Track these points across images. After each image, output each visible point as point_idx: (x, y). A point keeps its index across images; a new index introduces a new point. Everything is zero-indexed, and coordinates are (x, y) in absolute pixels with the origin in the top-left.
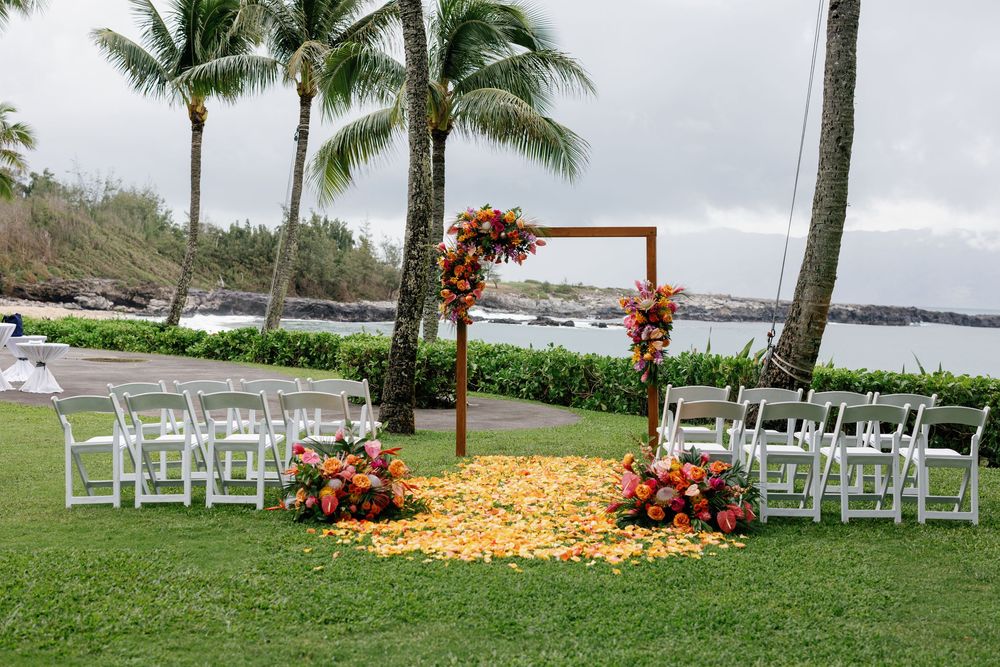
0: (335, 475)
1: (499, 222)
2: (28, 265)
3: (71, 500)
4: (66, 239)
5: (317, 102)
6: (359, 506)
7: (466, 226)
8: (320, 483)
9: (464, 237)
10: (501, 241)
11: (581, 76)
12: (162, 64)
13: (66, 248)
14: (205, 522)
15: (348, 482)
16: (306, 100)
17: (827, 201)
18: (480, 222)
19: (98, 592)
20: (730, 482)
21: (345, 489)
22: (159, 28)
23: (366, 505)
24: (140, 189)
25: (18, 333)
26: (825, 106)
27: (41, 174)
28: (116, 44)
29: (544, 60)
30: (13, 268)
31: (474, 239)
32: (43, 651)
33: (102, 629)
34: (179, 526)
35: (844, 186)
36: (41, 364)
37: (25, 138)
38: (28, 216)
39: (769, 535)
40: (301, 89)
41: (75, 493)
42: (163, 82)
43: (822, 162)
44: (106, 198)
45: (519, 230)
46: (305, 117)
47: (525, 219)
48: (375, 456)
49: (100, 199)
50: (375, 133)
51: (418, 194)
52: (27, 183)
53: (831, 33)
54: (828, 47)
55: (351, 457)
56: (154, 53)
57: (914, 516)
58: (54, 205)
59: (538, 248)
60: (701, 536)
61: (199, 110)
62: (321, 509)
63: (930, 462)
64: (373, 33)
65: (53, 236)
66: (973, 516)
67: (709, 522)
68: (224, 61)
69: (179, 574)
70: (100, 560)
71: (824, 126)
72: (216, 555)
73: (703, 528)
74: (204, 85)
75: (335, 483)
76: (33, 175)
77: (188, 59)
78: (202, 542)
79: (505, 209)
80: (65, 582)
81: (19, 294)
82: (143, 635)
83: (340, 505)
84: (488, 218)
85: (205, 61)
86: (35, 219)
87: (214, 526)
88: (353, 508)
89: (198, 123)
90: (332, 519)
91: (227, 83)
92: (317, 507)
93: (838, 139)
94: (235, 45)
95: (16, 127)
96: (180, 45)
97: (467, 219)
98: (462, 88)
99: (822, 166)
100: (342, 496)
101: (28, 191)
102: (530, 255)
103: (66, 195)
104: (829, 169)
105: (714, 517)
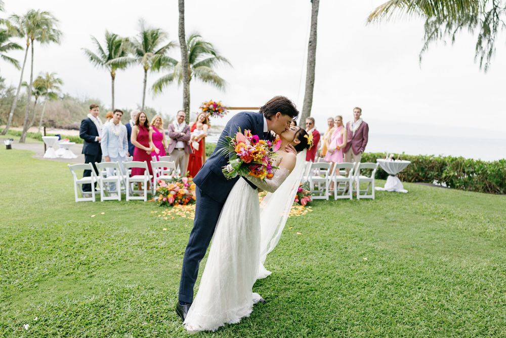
0: (173, 190)
1: (215, 105)
2: (63, 120)
3: (77, 200)
4: (74, 112)
5: (149, 71)
6: (181, 200)
7: (205, 106)
8: (167, 193)
9: (204, 110)
10: (216, 111)
11: (230, 64)
12: (102, 59)
13: (75, 115)
14: (127, 207)
15: (177, 192)
16: (146, 71)
17: (308, 100)
18: (209, 105)
19: (90, 242)
20: (304, 189)
21: (176, 194)
22: (100, 48)
23: (184, 200)
24: (95, 98)
25: (60, 139)
26: (307, 72)
27: (66, 94)
28: (89, 53)
29: (218, 58)
30: (59, 120)
31: (207, 110)
32: (68, 276)
33: (93, 263)
34: (118, 209)
35: (312, 96)
36: (67, 149)
37: (60, 82)
38: (63, 106)
39: (317, 206)
40: (145, 68)
41: (79, 197)
42: (102, 64)
43: (306, 89)
44: (85, 101)
45: (222, 108)
46: (146, 76)
47: (223, 104)
48: (186, 183)
49: (84, 101)
50: (170, 79)
51: (186, 97)
52: (62, 96)
53: (309, 51)
54: (308, 54)
55: (177, 183)
56: (99, 56)
57: (356, 197)
58: (70, 103)
59: (227, 113)
60: (297, 207)
61: (113, 74)
62: (168, 202)
63: (361, 180)
64: (165, 51)
65: (71, 111)
66: (373, 196)
67: (298, 202)
68: (121, 58)
69: (121, 232)
70: (90, 226)
71: (307, 78)
72: (133, 222)
73: (297, 204)
74: (116, 65)
75: (173, 193)
76: (64, 95)
77: (110, 58)
78: (127, 216)
79: (217, 102)
80: (77, 237)
81: (61, 128)
82: (110, 265)
83: (175, 200)
84: (212, 104)
85: (115, 58)
86: (65, 107)
87: (131, 209)
88: (179, 201)
89: (113, 78)
90: (172, 205)
91: (122, 65)
92: (167, 201)
93: (311, 82)
94: (123, 54)
95: (57, 79)
96: (107, 53)
97: (205, 104)
98: (195, 67)
99: (306, 90)
100: (175, 197)
101: (63, 99)
102: (225, 115)
103: (74, 100)
104: (308, 91)
105: (300, 200)
